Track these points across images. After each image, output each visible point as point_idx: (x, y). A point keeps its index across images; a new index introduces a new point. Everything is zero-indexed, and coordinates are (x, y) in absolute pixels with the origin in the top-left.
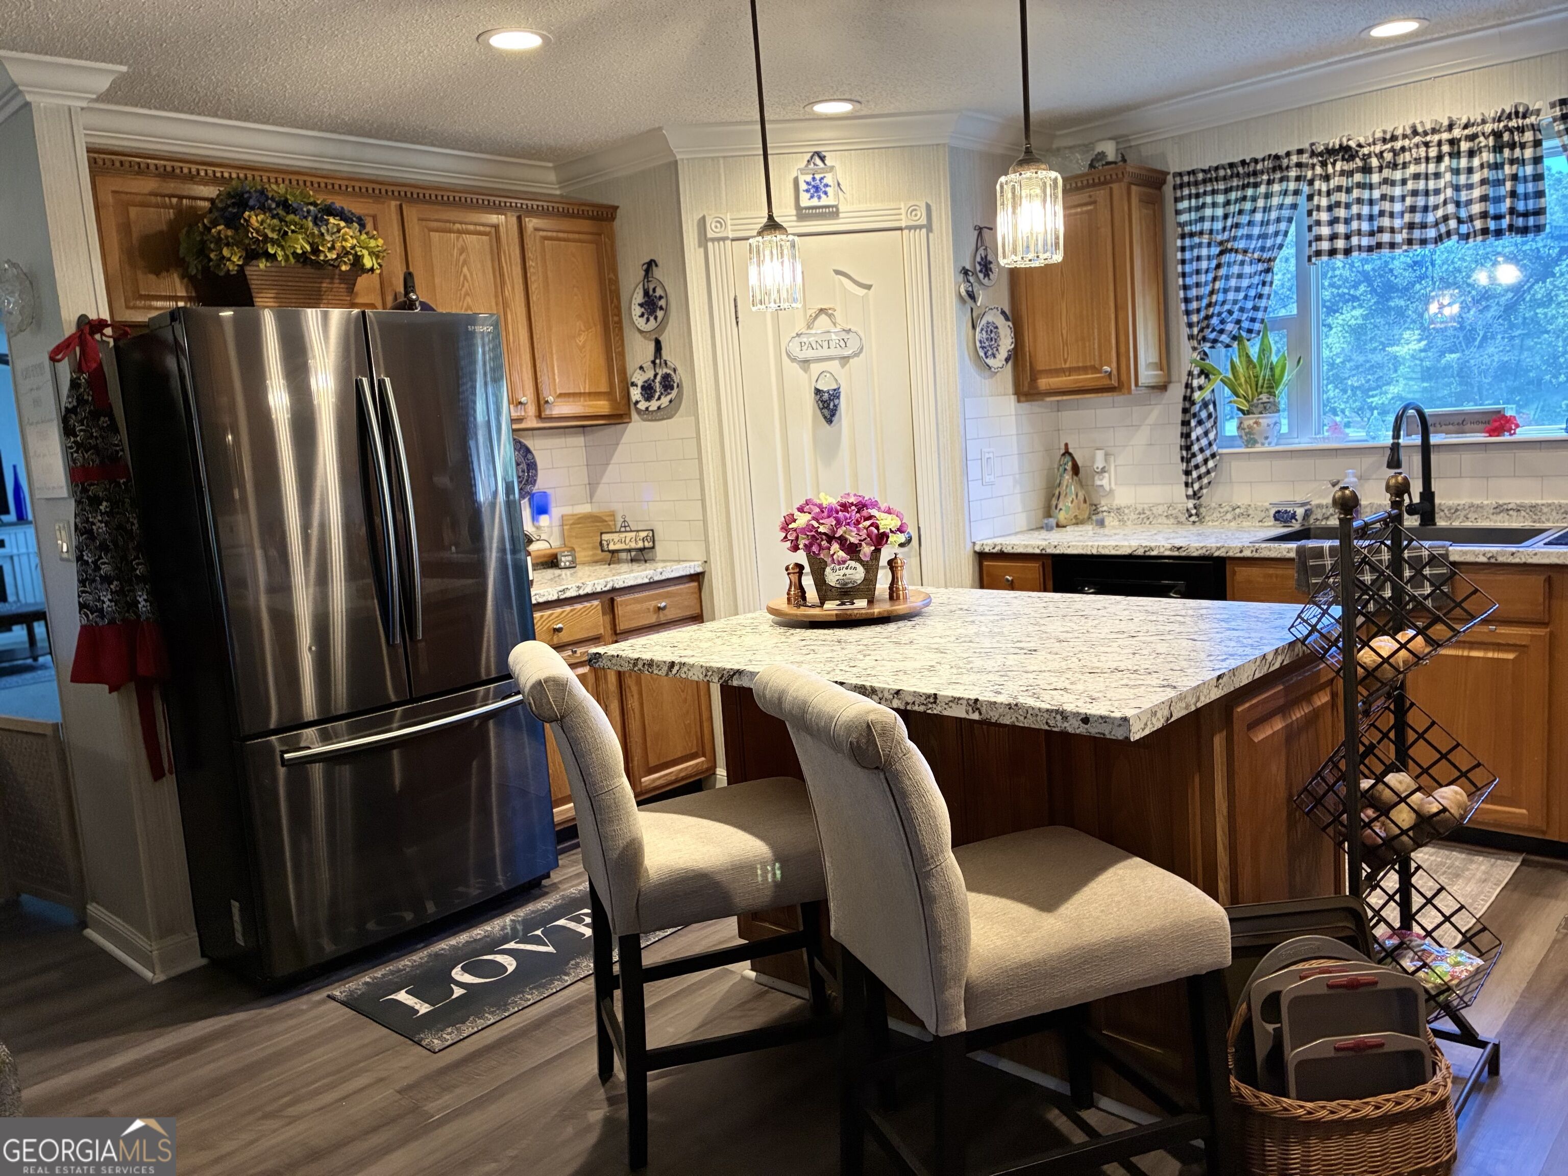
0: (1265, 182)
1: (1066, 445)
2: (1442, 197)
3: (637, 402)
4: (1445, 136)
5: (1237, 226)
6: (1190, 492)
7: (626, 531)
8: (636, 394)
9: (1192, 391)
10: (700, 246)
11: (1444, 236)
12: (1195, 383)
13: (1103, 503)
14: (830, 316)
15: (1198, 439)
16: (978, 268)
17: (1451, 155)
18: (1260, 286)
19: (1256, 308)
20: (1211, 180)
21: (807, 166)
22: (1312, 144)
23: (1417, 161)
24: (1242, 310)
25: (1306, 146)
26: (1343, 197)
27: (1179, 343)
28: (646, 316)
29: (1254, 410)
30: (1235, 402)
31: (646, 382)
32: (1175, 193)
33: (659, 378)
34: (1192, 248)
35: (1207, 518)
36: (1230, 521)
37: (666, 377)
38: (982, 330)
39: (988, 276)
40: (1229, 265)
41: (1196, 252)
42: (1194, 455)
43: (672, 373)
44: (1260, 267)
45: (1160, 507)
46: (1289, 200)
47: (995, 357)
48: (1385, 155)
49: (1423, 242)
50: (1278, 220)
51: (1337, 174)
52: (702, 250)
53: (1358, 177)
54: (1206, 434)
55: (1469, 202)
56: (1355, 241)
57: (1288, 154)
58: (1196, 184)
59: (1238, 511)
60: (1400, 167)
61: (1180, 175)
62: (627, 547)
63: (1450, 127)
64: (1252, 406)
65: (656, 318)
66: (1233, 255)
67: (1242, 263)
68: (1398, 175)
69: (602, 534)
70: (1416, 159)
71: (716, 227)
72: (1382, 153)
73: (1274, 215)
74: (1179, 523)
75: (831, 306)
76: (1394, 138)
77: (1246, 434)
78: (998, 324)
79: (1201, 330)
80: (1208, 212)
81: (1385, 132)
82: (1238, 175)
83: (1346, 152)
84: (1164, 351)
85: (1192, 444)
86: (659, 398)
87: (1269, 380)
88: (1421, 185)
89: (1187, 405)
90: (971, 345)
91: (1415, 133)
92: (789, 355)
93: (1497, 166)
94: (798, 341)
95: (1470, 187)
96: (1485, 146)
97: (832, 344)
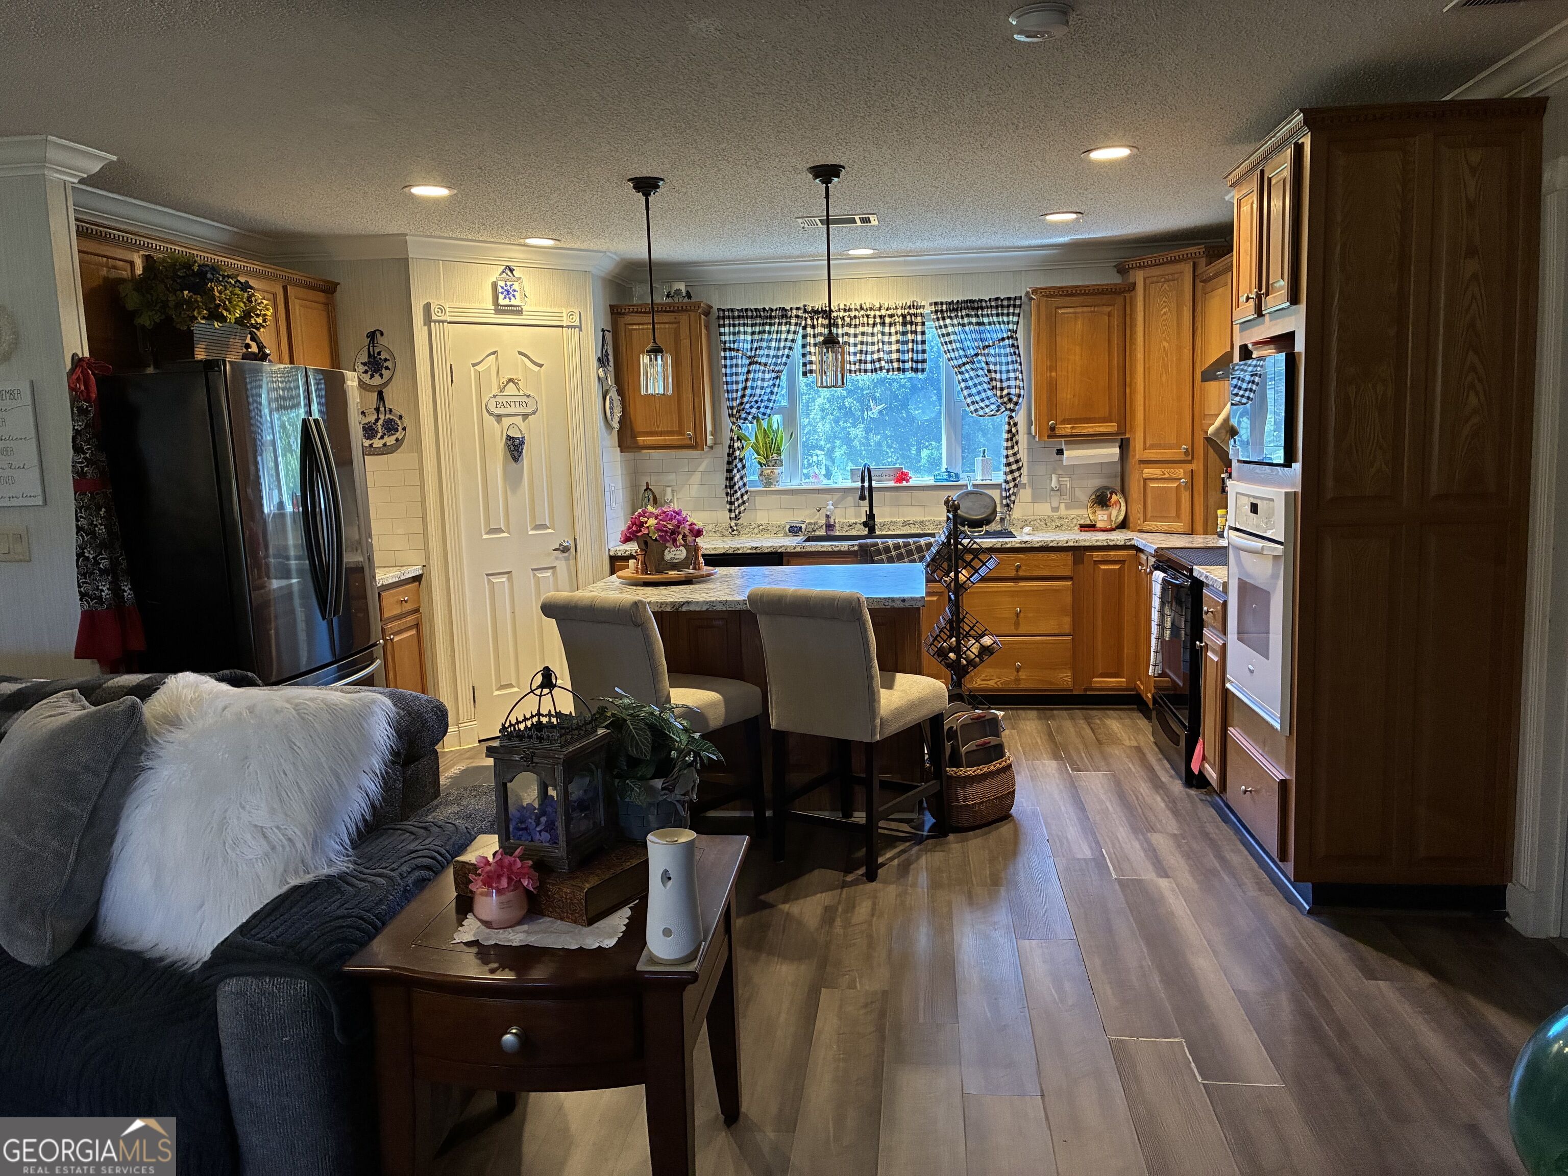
0: (777, 324)
1: (647, 483)
2: (876, 348)
4: (878, 313)
5: (760, 348)
6: (733, 515)
9: (734, 451)
10: (425, 325)
11: (878, 369)
12: (736, 445)
14: (516, 384)
15: (738, 482)
17: (880, 324)
18: (772, 387)
19: (769, 400)
20: (743, 317)
21: (500, 275)
22: (805, 306)
24: (762, 401)
25: (801, 305)
27: (724, 419)
28: (370, 373)
29: (770, 464)
30: (757, 458)
31: (367, 424)
32: (720, 322)
33: (380, 422)
34: (731, 358)
35: (742, 532)
36: (757, 534)
37: (390, 422)
40: (756, 371)
41: (734, 361)
42: (736, 492)
43: (397, 419)
44: (774, 375)
45: (710, 525)
46: (790, 337)
48: (846, 318)
49: (866, 371)
50: (784, 348)
51: (819, 325)
52: (427, 328)
54: (742, 478)
55: (890, 352)
57: (791, 309)
58: (734, 318)
59: (761, 527)
60: (854, 326)
61: (723, 310)
63: (879, 308)
64: (767, 461)
65: (381, 375)
66: (758, 366)
67: (764, 372)
68: (852, 331)
70: (862, 324)
71: (438, 312)
72: (844, 317)
73: (782, 344)
74: (723, 536)
75: (517, 377)
76: (850, 310)
77: (766, 479)
78: (614, 398)
79: (738, 411)
80: (742, 337)
81: (845, 305)
82: (760, 316)
84: (713, 423)
85: (735, 484)
86: (383, 438)
87: (778, 445)
88: (865, 339)
89: (730, 459)
90: (604, 412)
91: (862, 308)
92: (488, 411)
93: (904, 334)
94: (494, 400)
95: (890, 343)
96: (899, 322)
97: (517, 404)
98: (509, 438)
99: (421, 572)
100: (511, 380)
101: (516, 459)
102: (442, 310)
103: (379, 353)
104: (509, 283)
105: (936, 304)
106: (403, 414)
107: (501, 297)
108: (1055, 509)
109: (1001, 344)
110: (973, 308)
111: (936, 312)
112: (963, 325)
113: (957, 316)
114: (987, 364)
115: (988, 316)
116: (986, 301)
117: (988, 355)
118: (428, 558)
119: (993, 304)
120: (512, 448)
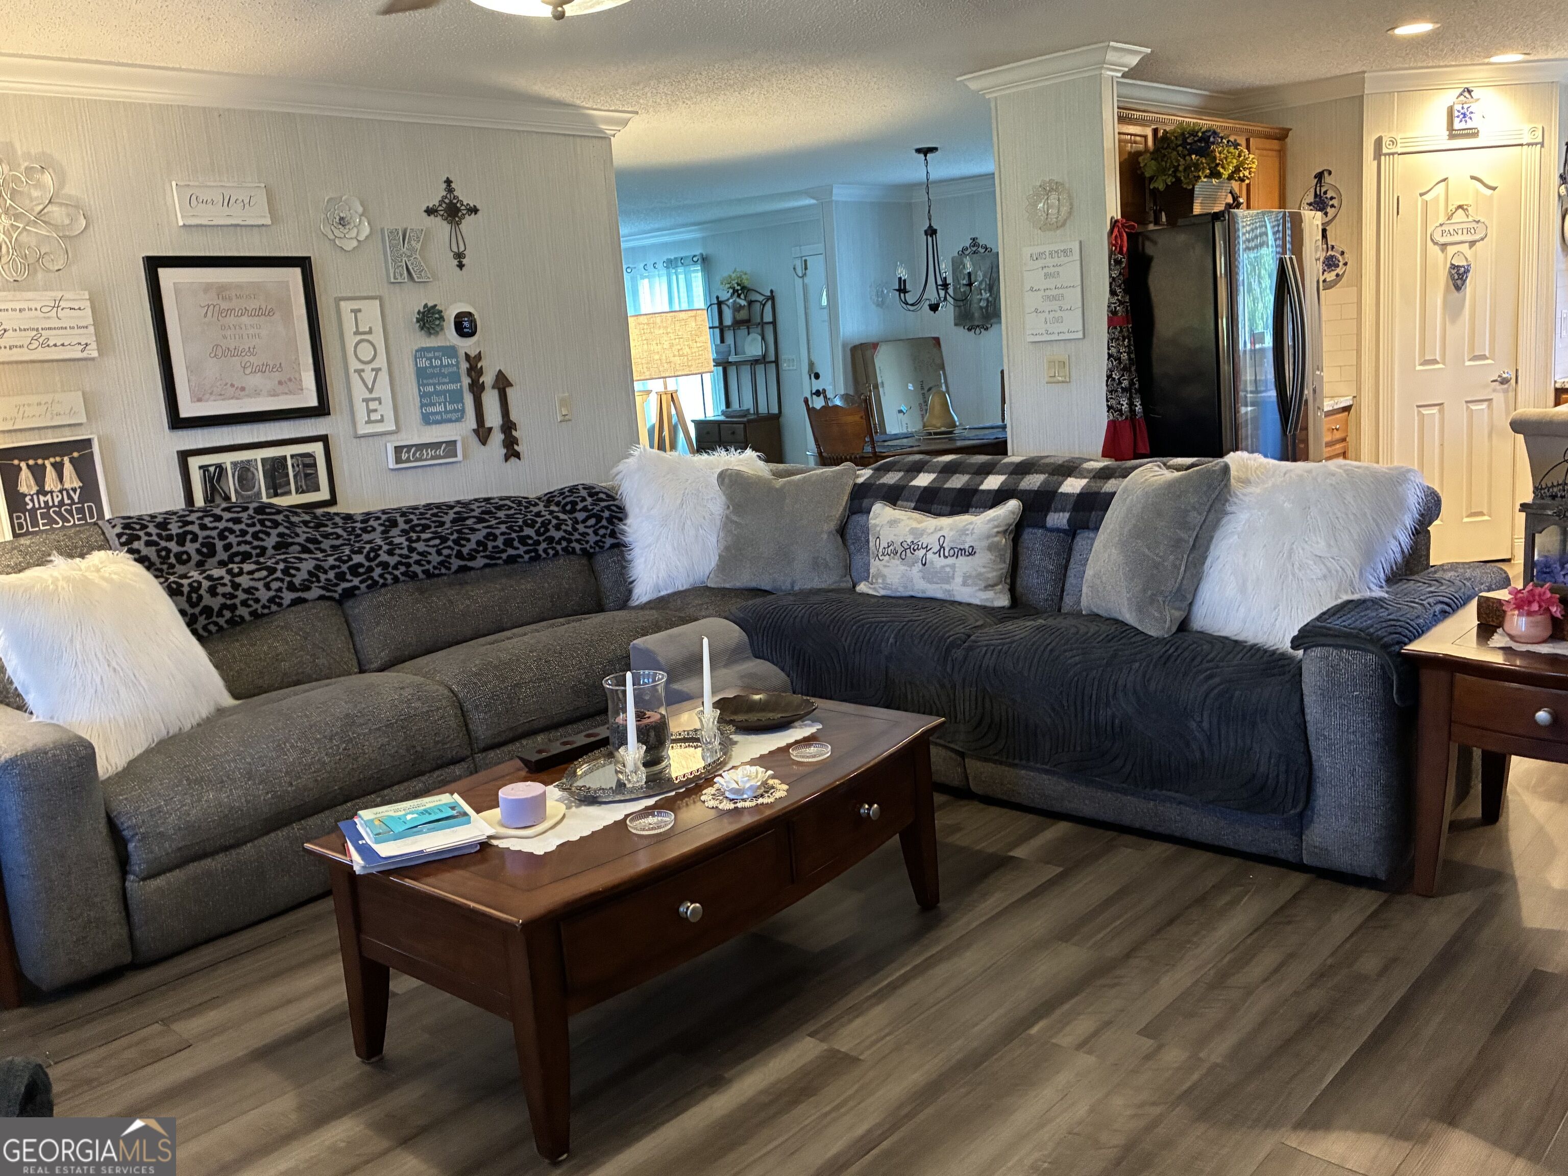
10: (1375, 160)
21: (1459, 98)
65: (1326, 213)
71: (1389, 145)
75: (1466, 203)
92: (1432, 240)
94: (1440, 229)
97: (1465, 231)
98: (1453, 267)
99: (1351, 403)
100: (1460, 207)
101: (1458, 288)
102: (1394, 142)
103: (1325, 193)
104: (1466, 106)
106: (1346, 250)
107: (1456, 120)
118: (1359, 389)
120: (1456, 277)
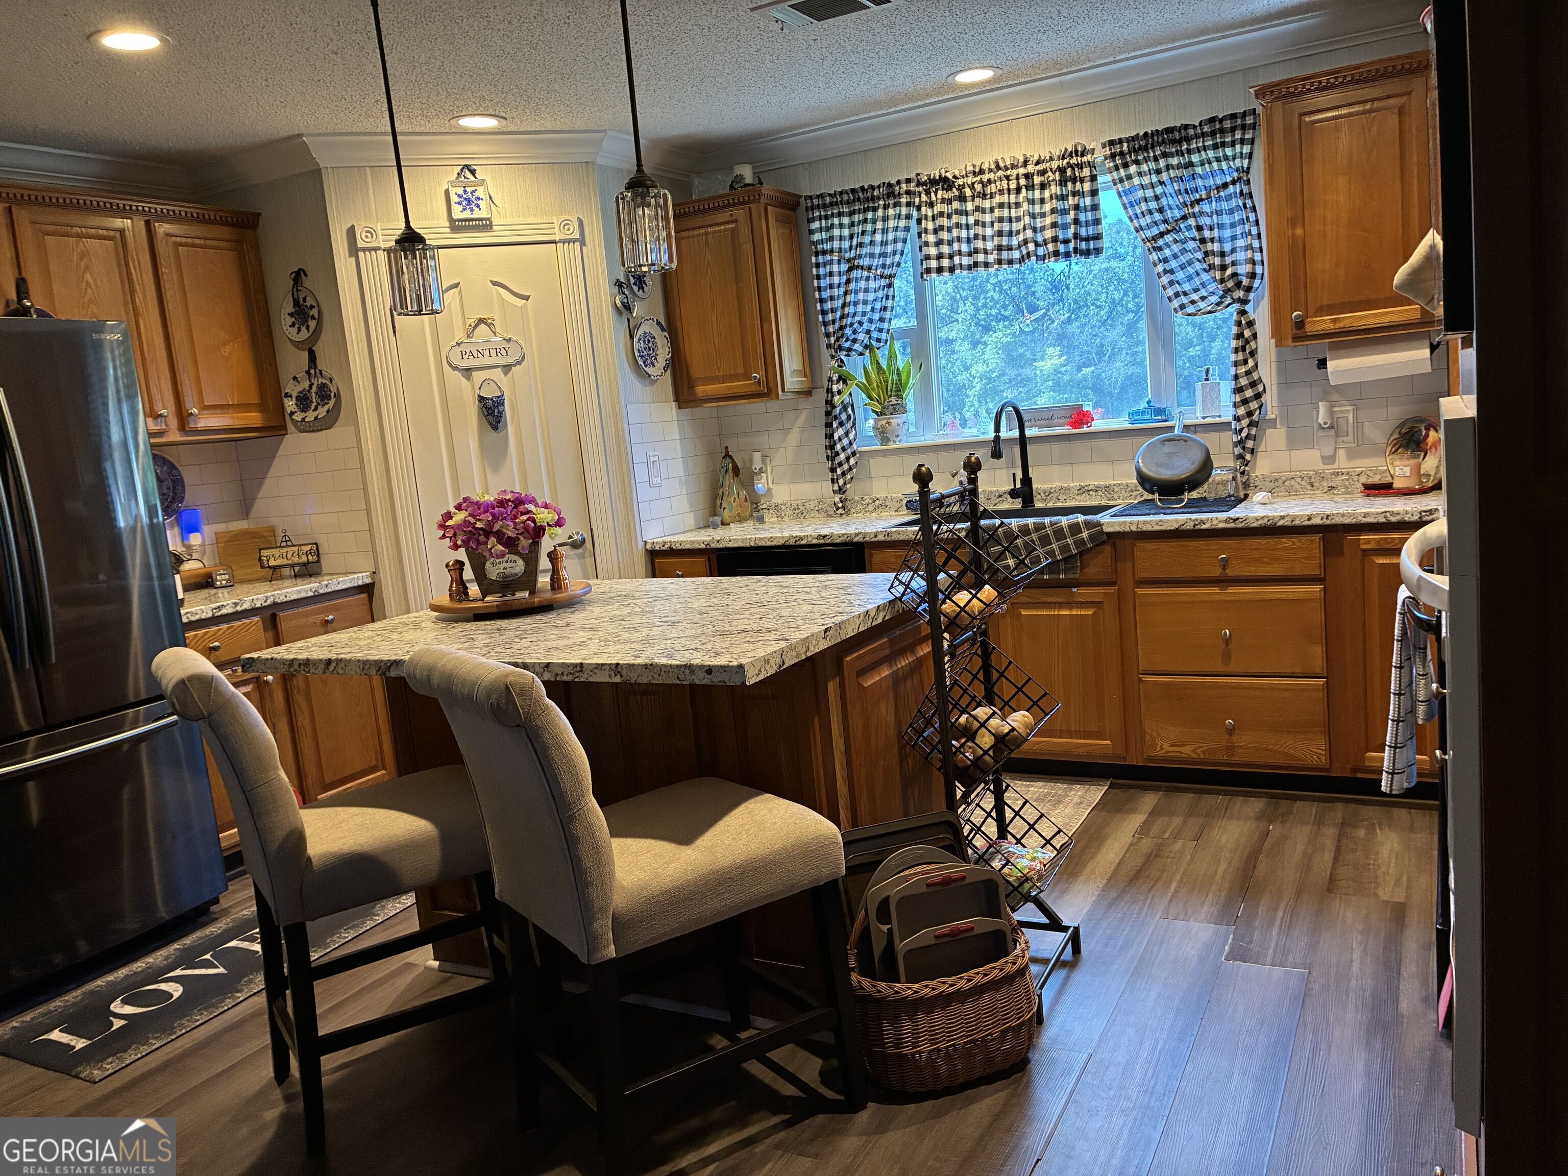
0: (882, 207)
1: (726, 448)
2: (1022, 224)
3: (292, 413)
4: (1022, 171)
5: (861, 245)
7: (287, 546)
8: (290, 405)
9: (833, 396)
10: (351, 256)
11: (1025, 257)
12: (835, 388)
13: (762, 502)
14: (489, 325)
15: (840, 439)
16: (632, 281)
17: (1027, 187)
18: (884, 300)
19: (882, 320)
20: (837, 203)
21: (457, 178)
22: (918, 175)
23: (1001, 192)
24: (871, 321)
25: (913, 176)
26: (944, 222)
27: (819, 352)
28: (297, 326)
29: (886, 411)
30: (869, 405)
31: (301, 392)
32: (808, 214)
33: (314, 388)
34: (825, 264)
36: (872, 512)
37: (322, 387)
38: (640, 339)
39: (643, 289)
40: (857, 280)
41: (828, 269)
42: (837, 454)
43: (328, 383)
44: (883, 282)
45: (812, 502)
46: (902, 223)
47: (654, 366)
48: (976, 186)
49: (1010, 262)
50: (895, 241)
51: (939, 201)
52: (353, 259)
53: (956, 205)
54: (847, 434)
55: (1043, 229)
56: (957, 260)
57: (899, 183)
58: (825, 206)
59: (877, 503)
60: (988, 197)
61: (811, 198)
62: (290, 562)
63: (1025, 163)
64: (883, 407)
65: (308, 328)
66: (860, 271)
67: (868, 279)
68: (987, 204)
69: (260, 550)
70: (1000, 190)
71: (367, 237)
72: (973, 184)
73: (891, 236)
74: (829, 516)
75: (490, 316)
76: (982, 172)
77: (881, 433)
78: (654, 334)
79: (837, 340)
80: (836, 232)
81: (974, 166)
82: (859, 200)
83: (945, 183)
84: (807, 359)
85: (835, 444)
86: (316, 409)
87: (896, 384)
88: (1006, 213)
89: (829, 409)
90: (630, 354)
91: (998, 168)
92: (449, 364)
93: (1063, 198)
94: (458, 350)
95: (1043, 215)
96: (1053, 180)
97: (493, 353)
98: (481, 399)
99: (371, 579)
100: (481, 321)
101: (495, 428)
102: (371, 232)
103: (304, 300)
104: (469, 190)
105: (1112, 143)
106: (334, 377)
108: (1329, 459)
109: (1222, 194)
110: (1173, 142)
111: (1113, 156)
112: (1158, 172)
113: (1146, 160)
114: (1199, 228)
115: (1199, 152)
116: (1195, 127)
117: (1201, 213)
118: (376, 563)
119: (1206, 129)
120: (489, 414)
